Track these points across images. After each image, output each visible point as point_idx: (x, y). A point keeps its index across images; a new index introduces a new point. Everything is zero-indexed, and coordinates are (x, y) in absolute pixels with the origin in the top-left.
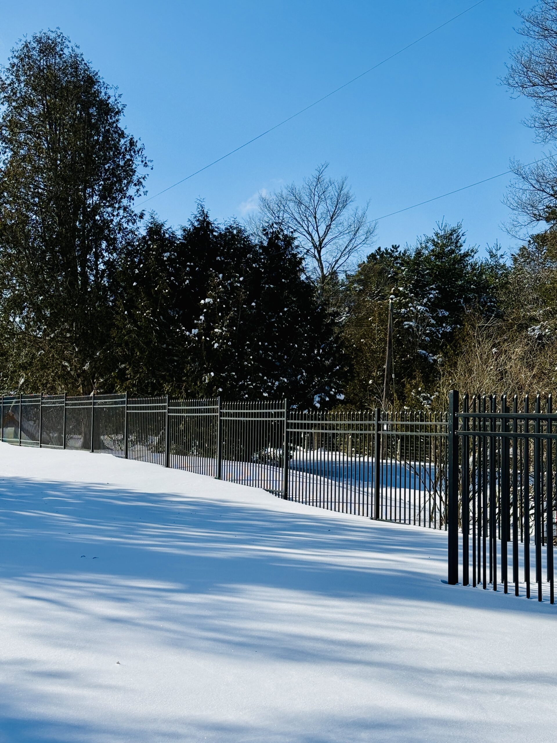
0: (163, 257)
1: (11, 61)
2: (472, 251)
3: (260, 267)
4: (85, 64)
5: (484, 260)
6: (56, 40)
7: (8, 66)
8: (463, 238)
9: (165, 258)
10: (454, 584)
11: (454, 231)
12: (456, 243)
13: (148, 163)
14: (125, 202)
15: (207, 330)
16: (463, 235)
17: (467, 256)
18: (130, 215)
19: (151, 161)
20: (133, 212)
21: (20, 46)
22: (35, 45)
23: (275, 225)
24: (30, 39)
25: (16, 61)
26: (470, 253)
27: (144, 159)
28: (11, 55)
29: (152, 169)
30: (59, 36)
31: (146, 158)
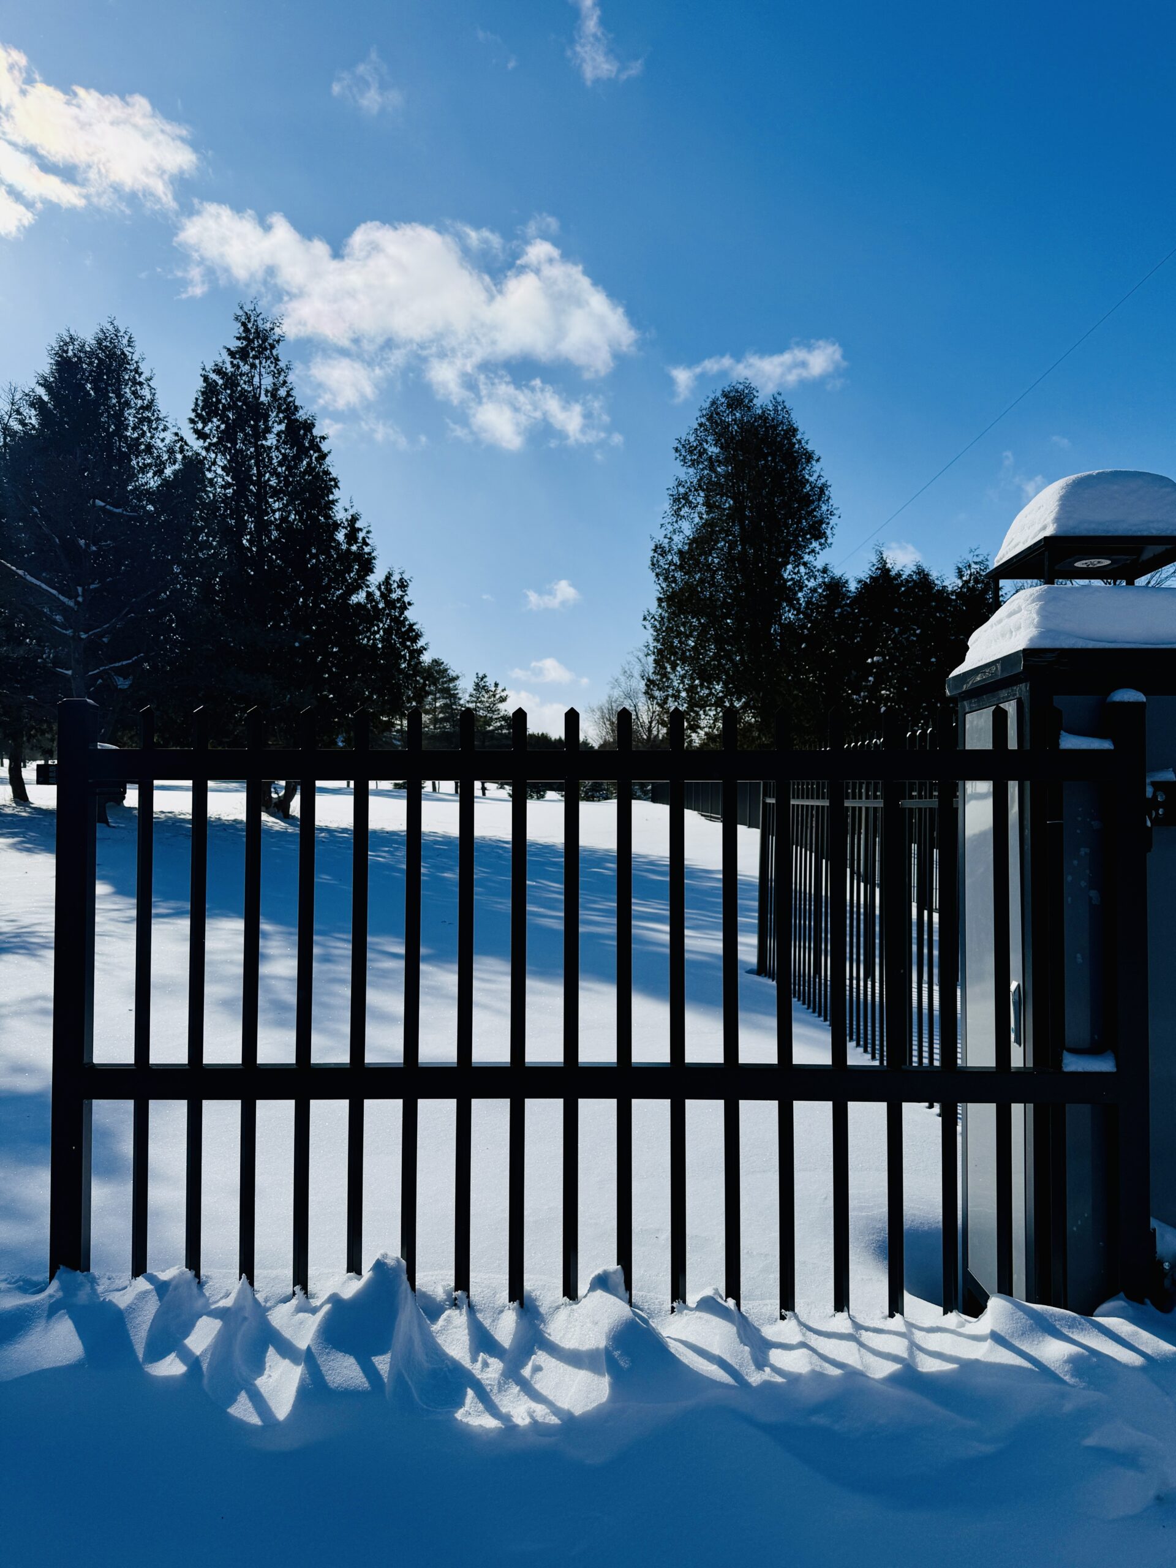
0: (835, 613)
1: (699, 421)
3: (946, 616)
4: (787, 411)
6: (743, 391)
7: (696, 426)
9: (836, 615)
13: (835, 512)
14: (806, 558)
15: (874, 691)
18: (812, 570)
19: (837, 509)
20: (815, 567)
21: (707, 405)
22: (723, 400)
23: (973, 566)
24: (719, 394)
25: (703, 420)
27: (830, 507)
28: (699, 414)
29: (839, 517)
30: (747, 388)
31: (832, 505)
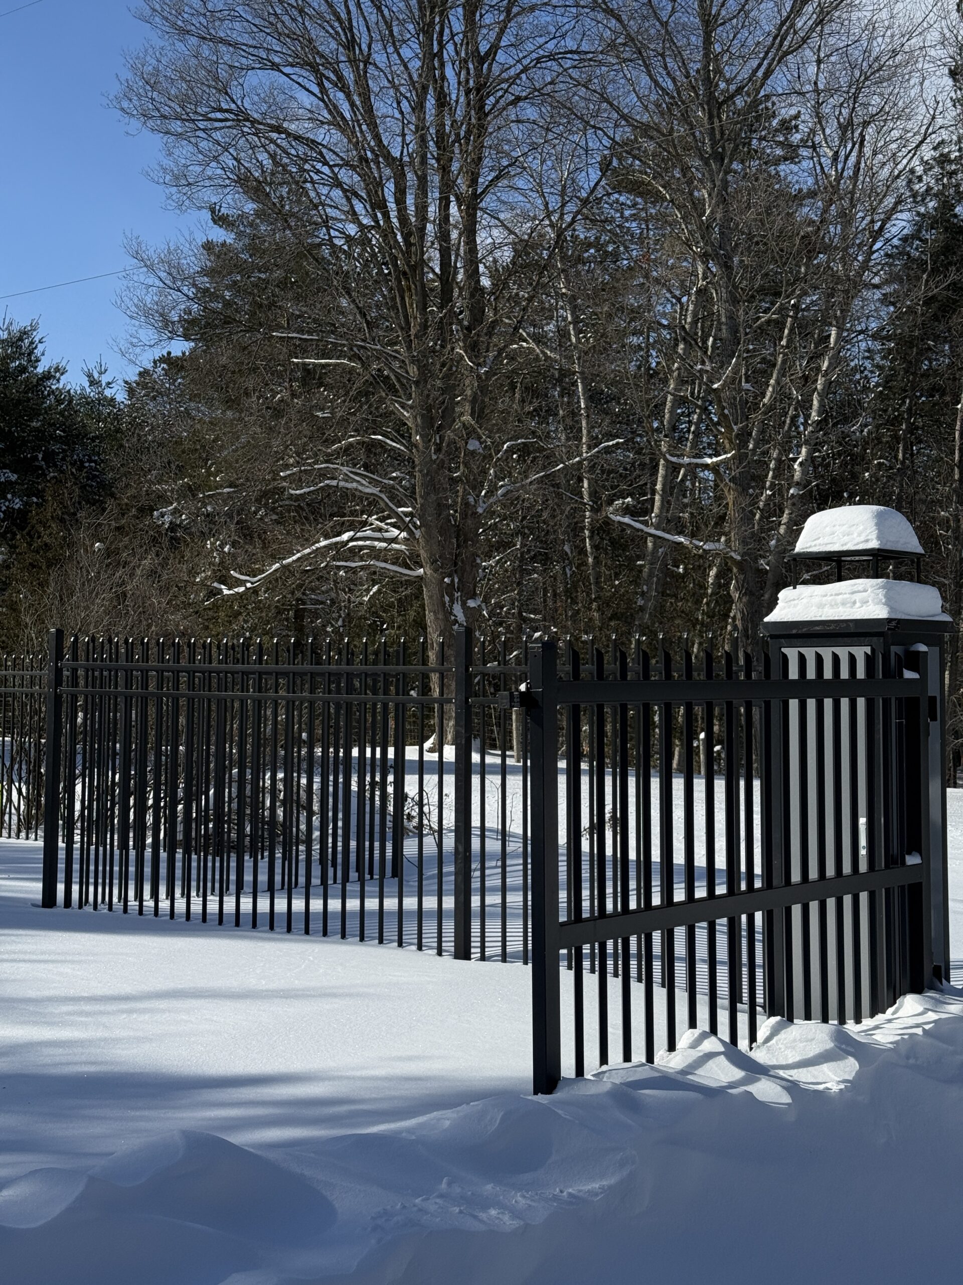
2: (57, 369)
5: (78, 388)
8: (41, 347)
10: (51, 907)
11: (25, 333)
12: (30, 354)
16: (40, 342)
17: (49, 379)
26: (53, 374)
